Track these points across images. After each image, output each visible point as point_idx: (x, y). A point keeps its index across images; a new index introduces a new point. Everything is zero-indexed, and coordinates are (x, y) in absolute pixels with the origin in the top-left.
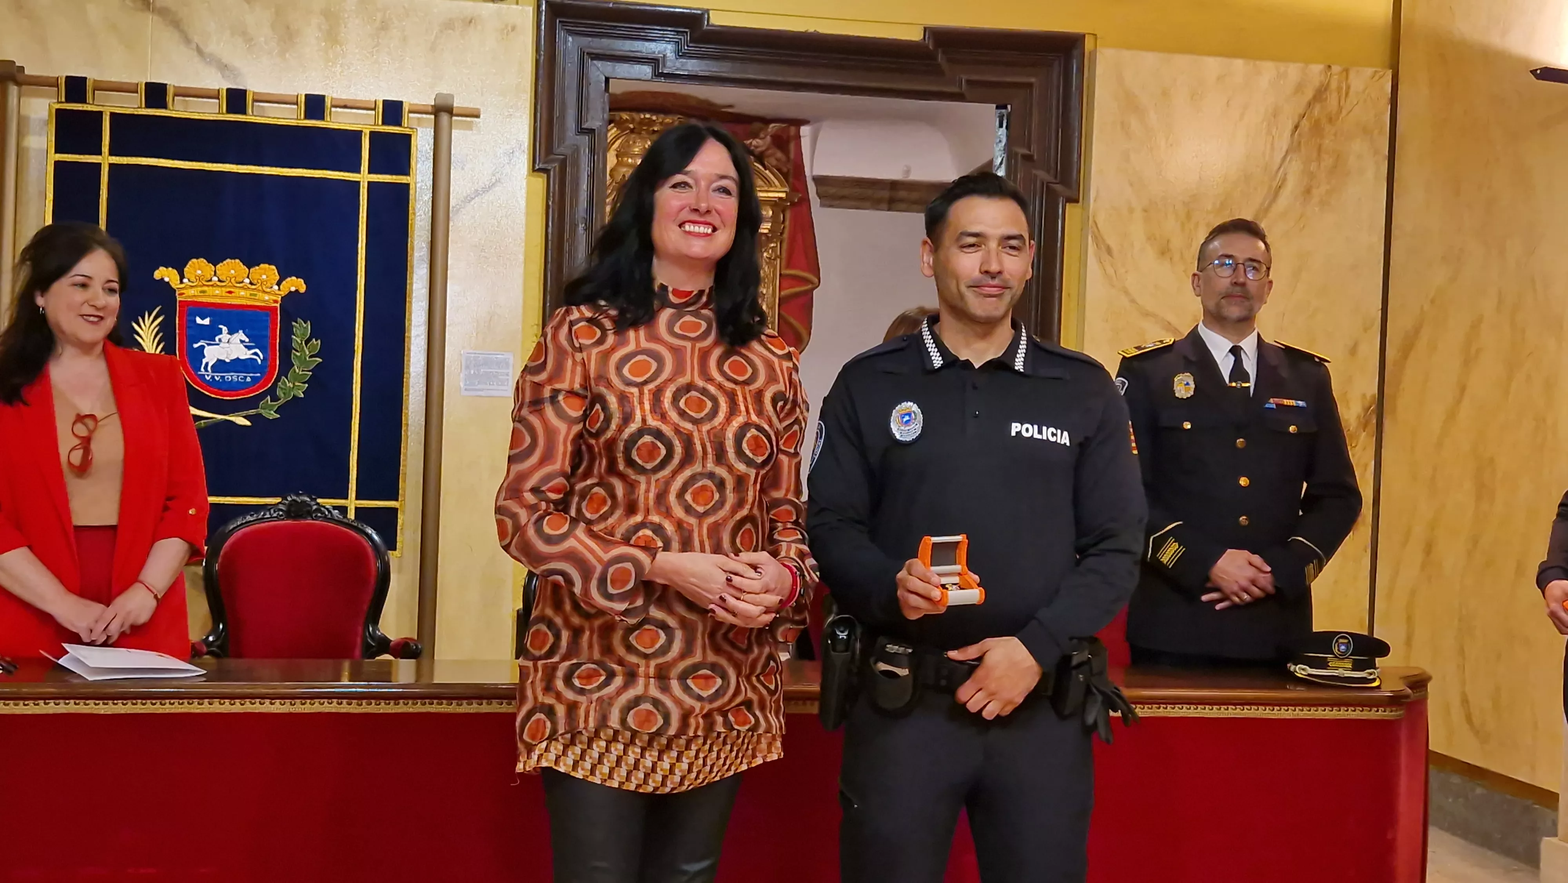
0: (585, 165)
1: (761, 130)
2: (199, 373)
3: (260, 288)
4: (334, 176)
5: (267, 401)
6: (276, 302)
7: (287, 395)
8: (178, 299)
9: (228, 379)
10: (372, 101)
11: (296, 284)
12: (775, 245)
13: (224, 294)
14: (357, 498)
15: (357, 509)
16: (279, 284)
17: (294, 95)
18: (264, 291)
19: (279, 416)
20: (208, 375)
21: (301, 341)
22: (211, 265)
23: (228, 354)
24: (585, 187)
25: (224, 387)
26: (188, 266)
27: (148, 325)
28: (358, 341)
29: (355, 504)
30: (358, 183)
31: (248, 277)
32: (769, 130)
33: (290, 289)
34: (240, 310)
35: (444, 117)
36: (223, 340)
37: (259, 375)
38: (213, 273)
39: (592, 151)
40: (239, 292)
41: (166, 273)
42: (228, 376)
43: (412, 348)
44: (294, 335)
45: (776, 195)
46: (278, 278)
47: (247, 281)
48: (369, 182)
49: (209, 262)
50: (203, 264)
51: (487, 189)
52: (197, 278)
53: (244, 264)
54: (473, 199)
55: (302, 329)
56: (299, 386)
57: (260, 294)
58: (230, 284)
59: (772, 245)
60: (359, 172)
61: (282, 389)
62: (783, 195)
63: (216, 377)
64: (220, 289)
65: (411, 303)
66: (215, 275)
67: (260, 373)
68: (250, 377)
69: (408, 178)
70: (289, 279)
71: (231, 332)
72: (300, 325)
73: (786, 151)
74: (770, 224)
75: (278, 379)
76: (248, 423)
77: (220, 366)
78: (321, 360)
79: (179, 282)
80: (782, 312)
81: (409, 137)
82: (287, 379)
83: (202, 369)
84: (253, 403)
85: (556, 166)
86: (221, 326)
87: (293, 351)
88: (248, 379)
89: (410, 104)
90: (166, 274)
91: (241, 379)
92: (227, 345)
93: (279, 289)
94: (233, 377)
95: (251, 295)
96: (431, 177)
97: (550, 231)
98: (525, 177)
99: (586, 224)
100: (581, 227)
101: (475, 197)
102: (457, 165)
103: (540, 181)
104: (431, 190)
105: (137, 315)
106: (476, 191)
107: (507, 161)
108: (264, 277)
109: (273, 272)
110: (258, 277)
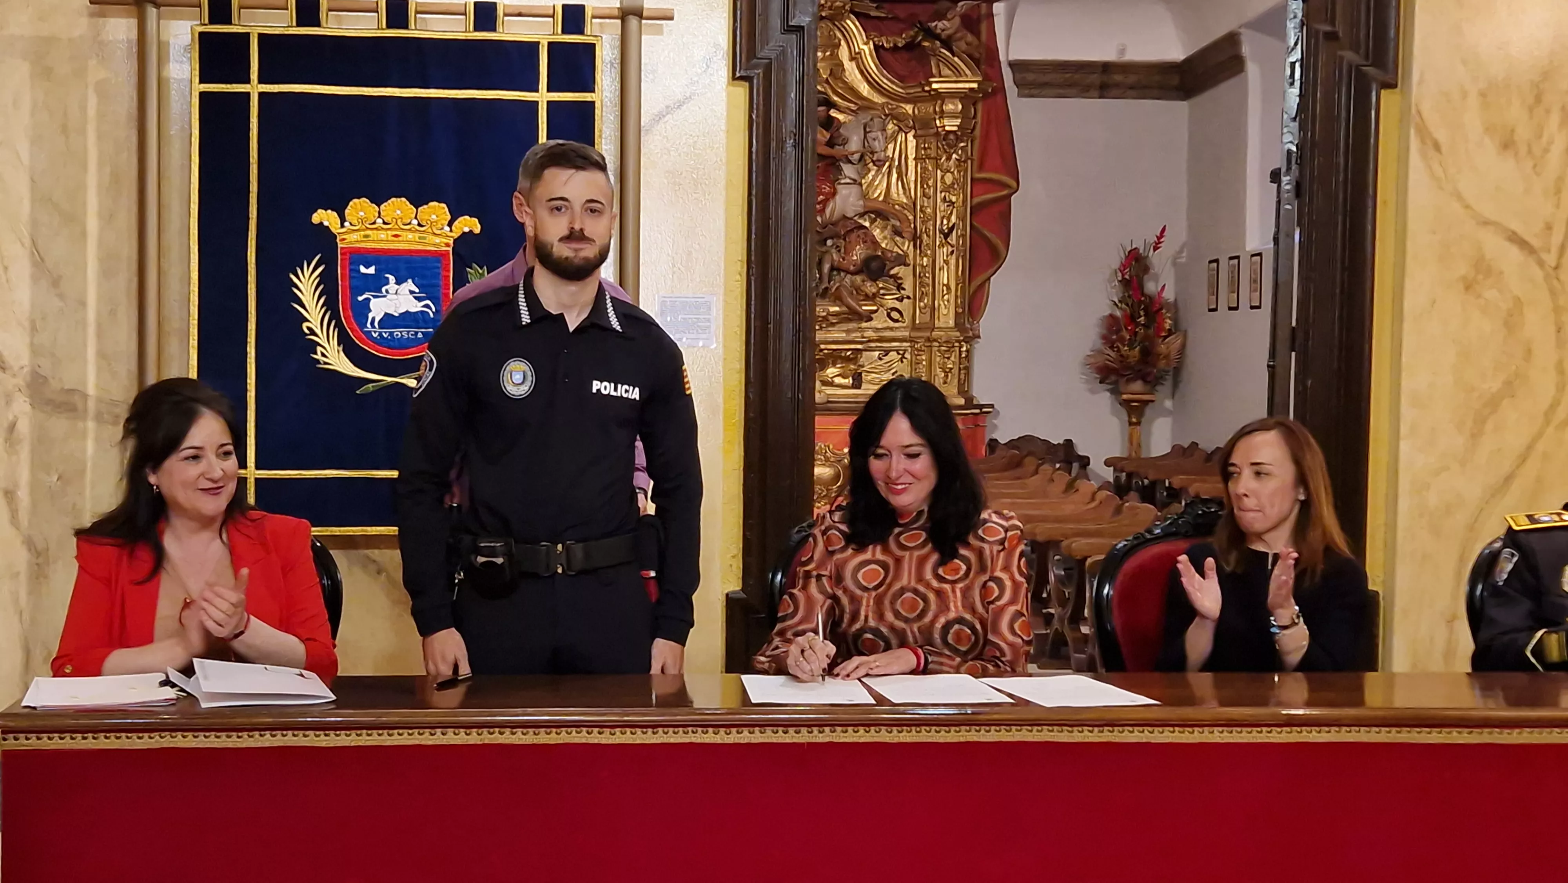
0: (793, 71)
1: (948, 9)
2: (366, 329)
3: (430, 230)
4: (508, 96)
6: (448, 245)
8: (340, 245)
9: (397, 335)
10: (549, 7)
11: (469, 224)
12: (965, 144)
13: (390, 238)
16: (450, 224)
17: (462, 4)
18: (434, 233)
20: (375, 332)
22: (374, 205)
23: (396, 307)
24: (792, 97)
25: (394, 345)
26: (349, 207)
27: (307, 274)
30: (537, 102)
31: (416, 218)
32: (958, 9)
33: (462, 229)
34: (408, 256)
35: (633, 21)
36: (390, 292)
37: (431, 330)
38: (377, 215)
39: (802, 53)
40: (406, 236)
41: (326, 216)
42: (397, 332)
45: (967, 86)
46: (449, 217)
47: (415, 222)
48: (548, 102)
49: (372, 202)
50: (364, 204)
51: (680, 105)
52: (360, 220)
53: (411, 203)
54: (664, 116)
55: (479, 275)
57: (430, 237)
58: (396, 227)
59: (962, 144)
60: (536, 90)
62: (975, 86)
63: (384, 334)
64: (385, 232)
66: (379, 217)
67: (433, 328)
68: (422, 332)
69: (593, 94)
70: (461, 219)
71: (398, 282)
72: (476, 271)
73: (977, 34)
74: (960, 121)
79: (339, 226)
80: (975, 223)
81: (593, 46)
83: (369, 325)
85: (758, 75)
86: (387, 275)
88: (420, 336)
89: (594, 8)
90: (324, 217)
92: (395, 296)
93: (451, 231)
94: (403, 334)
95: (420, 238)
96: (618, 93)
97: (754, 149)
98: (724, 87)
99: (795, 140)
100: (790, 142)
101: (667, 114)
102: (647, 77)
103: (741, 91)
104: (618, 108)
105: (295, 265)
106: (667, 107)
107: (703, 70)
108: (434, 217)
109: (443, 211)
110: (427, 217)
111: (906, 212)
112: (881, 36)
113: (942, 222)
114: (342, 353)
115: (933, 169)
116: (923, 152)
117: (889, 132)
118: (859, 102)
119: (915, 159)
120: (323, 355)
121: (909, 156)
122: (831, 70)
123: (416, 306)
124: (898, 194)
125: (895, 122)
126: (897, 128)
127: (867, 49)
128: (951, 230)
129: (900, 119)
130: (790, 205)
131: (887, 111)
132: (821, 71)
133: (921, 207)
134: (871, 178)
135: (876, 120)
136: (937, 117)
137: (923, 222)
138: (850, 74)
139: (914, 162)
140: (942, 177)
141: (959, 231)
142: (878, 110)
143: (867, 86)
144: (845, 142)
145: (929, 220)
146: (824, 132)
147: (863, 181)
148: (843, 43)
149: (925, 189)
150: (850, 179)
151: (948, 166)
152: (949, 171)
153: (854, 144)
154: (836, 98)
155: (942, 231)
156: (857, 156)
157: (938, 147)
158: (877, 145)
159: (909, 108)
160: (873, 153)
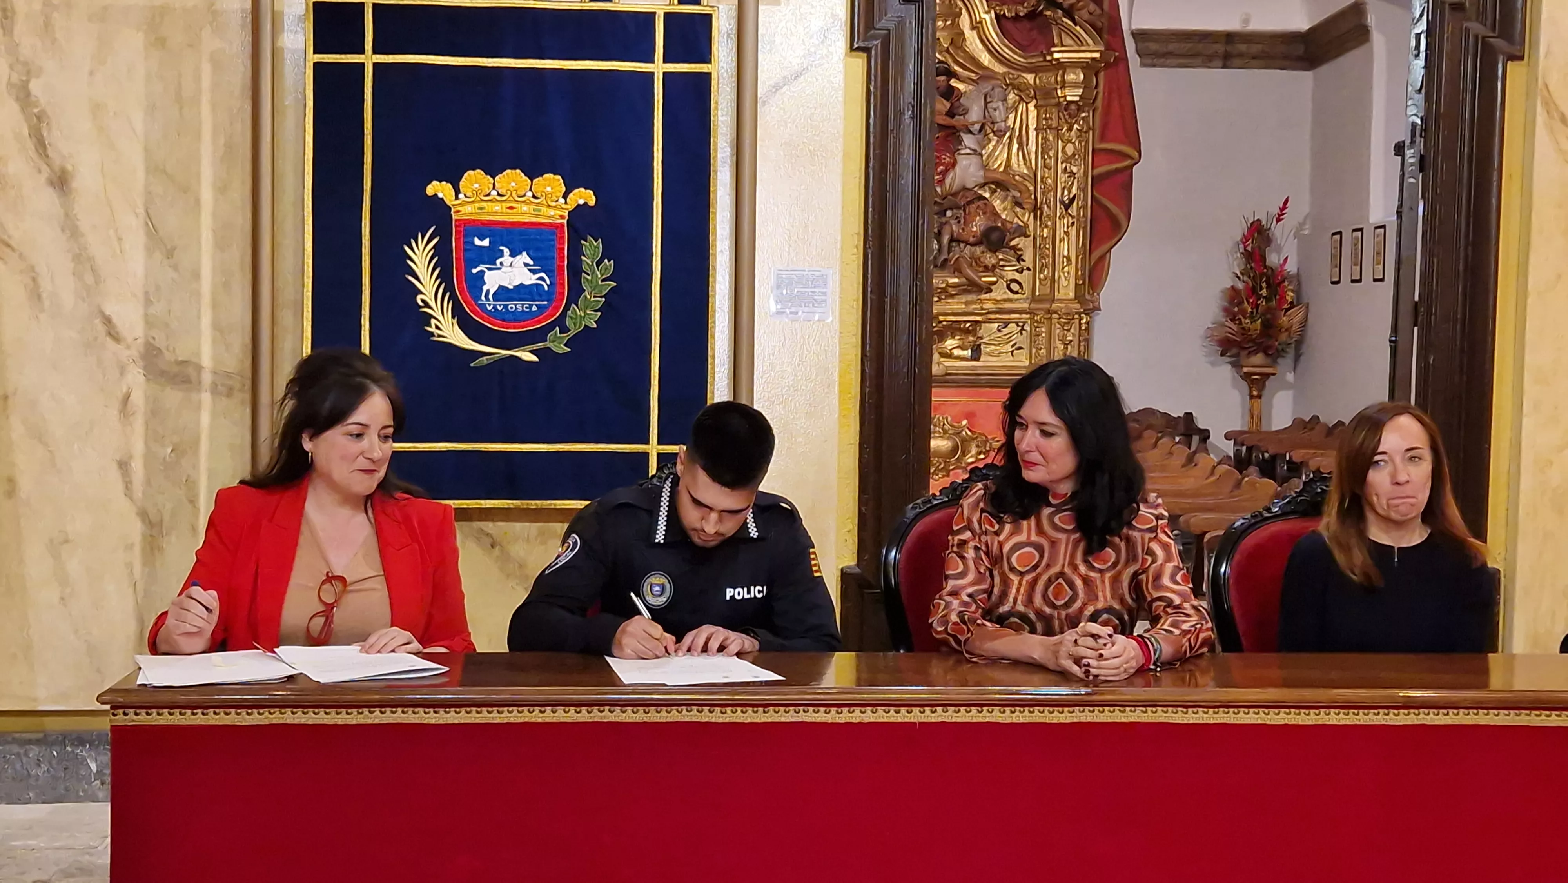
0: (911, 39)
3: (545, 202)
4: (625, 67)
5: (556, 332)
6: (562, 217)
7: (577, 327)
8: (454, 217)
9: (511, 308)
11: (584, 196)
12: (1087, 114)
13: (505, 210)
14: (659, 443)
15: (659, 455)
16: (565, 196)
18: (549, 206)
19: (569, 350)
20: (490, 305)
21: (592, 262)
22: (489, 177)
23: (510, 279)
24: (911, 67)
25: (507, 316)
26: (463, 179)
27: (421, 247)
28: (656, 260)
29: (658, 450)
30: (653, 73)
31: (531, 190)
33: (577, 201)
34: (523, 228)
36: (505, 264)
37: (546, 303)
38: (491, 186)
39: (920, 23)
40: (521, 208)
41: (440, 188)
42: (512, 305)
43: (718, 267)
44: (584, 256)
45: (1089, 55)
46: (564, 189)
47: (530, 194)
48: (664, 73)
49: (486, 174)
50: (479, 176)
51: (797, 76)
52: (475, 192)
53: (526, 175)
54: (781, 88)
55: (592, 248)
56: (591, 314)
57: (545, 209)
58: (511, 198)
59: (1084, 115)
60: (653, 62)
61: (571, 318)
62: (1097, 55)
63: (498, 307)
64: (499, 205)
65: (715, 213)
66: (494, 188)
67: (548, 301)
68: (536, 305)
69: (709, 66)
70: (576, 191)
71: (513, 254)
72: (591, 244)
74: (1081, 91)
75: (567, 307)
76: (534, 358)
77: (502, 293)
78: (614, 284)
79: (454, 198)
80: (1096, 194)
81: (709, 16)
82: (577, 306)
83: (483, 298)
84: (540, 334)
85: (877, 46)
86: (502, 248)
87: (583, 274)
88: (534, 308)
90: (439, 189)
91: (526, 308)
92: (510, 268)
93: (566, 203)
94: (518, 306)
95: (534, 210)
96: (735, 64)
97: (872, 121)
98: (842, 58)
99: (913, 111)
100: (908, 114)
101: (784, 85)
102: (763, 47)
103: (859, 62)
104: (735, 79)
105: (409, 237)
106: (785, 78)
107: (821, 40)
108: (549, 189)
109: (559, 183)
110: (541, 189)
111: (1027, 183)
112: (1003, 4)
113: (1063, 193)
114: (456, 326)
115: (1054, 138)
116: (1044, 122)
117: (1010, 102)
118: (980, 72)
119: (1036, 129)
120: (437, 327)
121: (1030, 127)
122: (952, 39)
123: (531, 279)
124: (1018, 165)
125: (1016, 92)
126: (1017, 98)
127: (988, 18)
128: (1072, 201)
129: (1021, 89)
130: (907, 178)
131: (1008, 81)
132: (942, 40)
133: (1042, 178)
134: (991, 148)
135: (997, 90)
136: (1059, 87)
137: (1043, 193)
138: (971, 44)
139: (1035, 133)
140: (1064, 148)
141: (1080, 203)
142: (998, 79)
143: (988, 55)
144: (966, 112)
145: (1050, 191)
146: (944, 101)
147: (984, 152)
148: (964, 11)
149: (1045, 160)
150: (970, 149)
151: (1069, 136)
152: (1070, 141)
153: (975, 114)
154: (956, 68)
155: (1062, 202)
156: (977, 127)
157: (1059, 118)
158: (998, 115)
159: (1030, 78)
160: (993, 123)
